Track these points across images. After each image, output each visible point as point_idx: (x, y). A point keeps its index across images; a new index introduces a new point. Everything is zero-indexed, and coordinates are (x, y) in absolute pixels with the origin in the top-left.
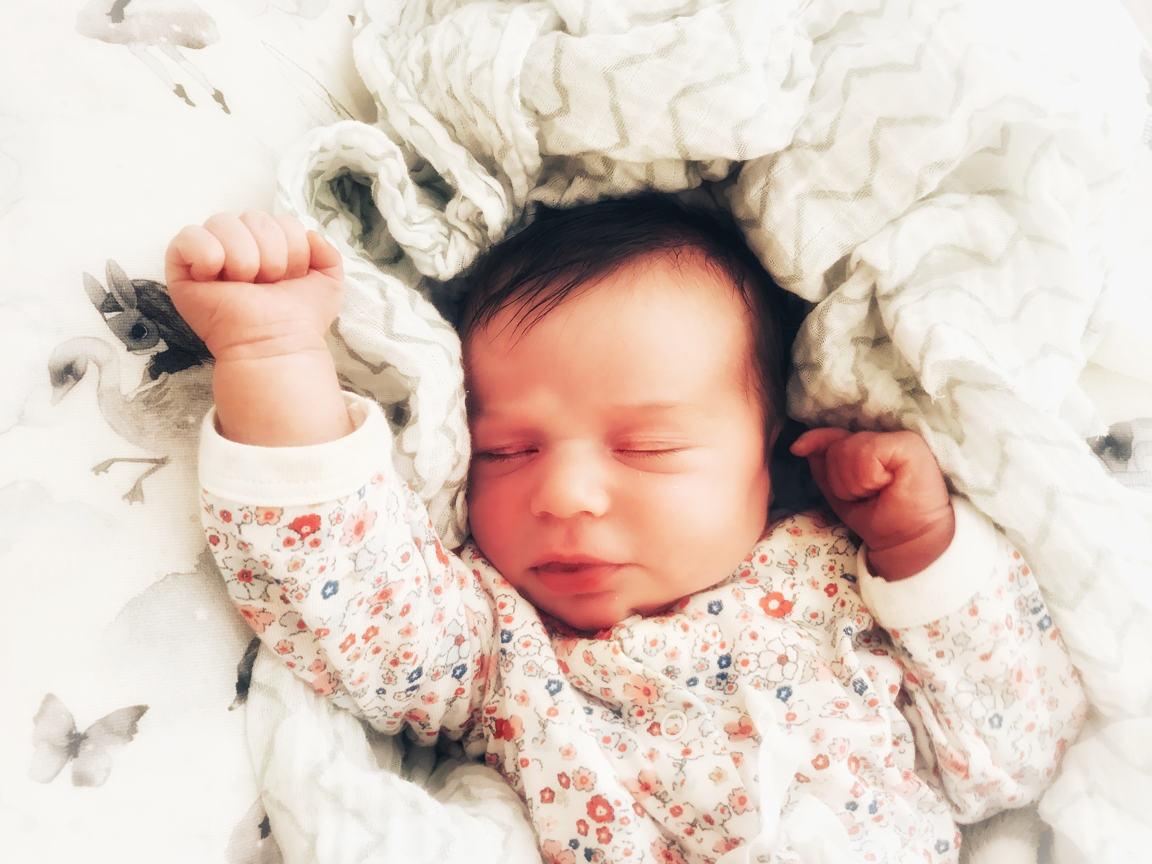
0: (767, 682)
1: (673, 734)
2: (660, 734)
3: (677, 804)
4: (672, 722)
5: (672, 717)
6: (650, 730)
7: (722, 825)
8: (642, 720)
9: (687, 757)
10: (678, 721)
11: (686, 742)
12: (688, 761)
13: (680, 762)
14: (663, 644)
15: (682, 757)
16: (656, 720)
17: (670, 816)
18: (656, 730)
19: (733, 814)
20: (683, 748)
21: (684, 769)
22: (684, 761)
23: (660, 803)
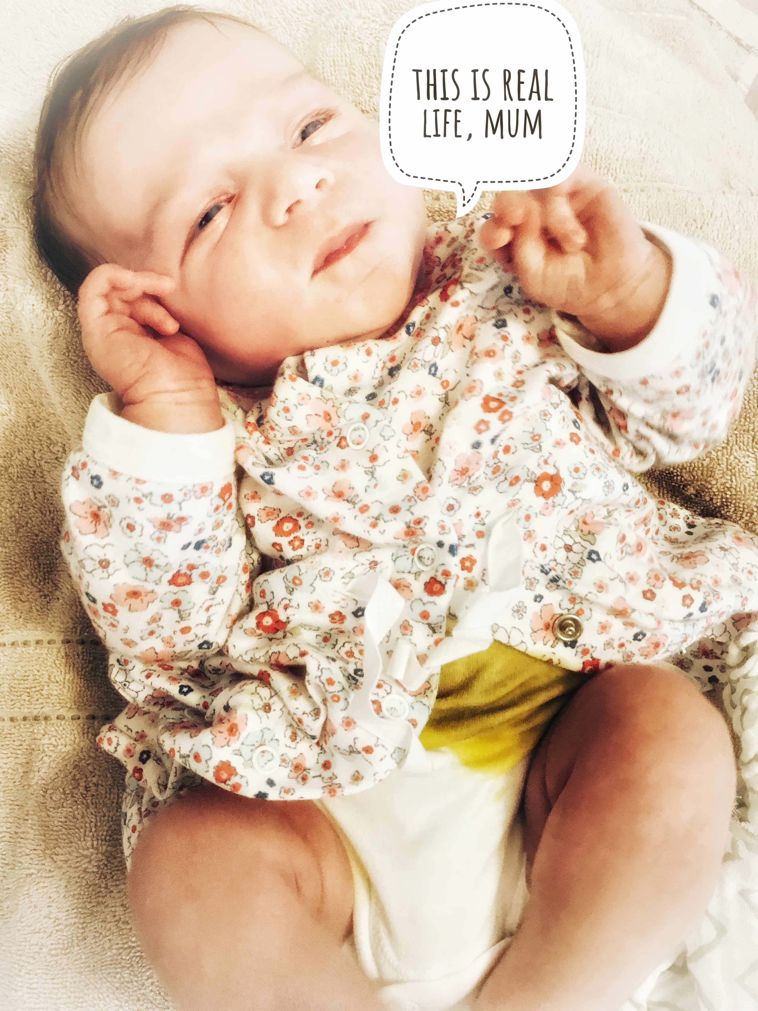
0: (423, 363)
1: (358, 444)
2: (348, 446)
3: (365, 503)
4: (356, 434)
5: (355, 430)
6: (339, 445)
7: (408, 510)
8: (331, 439)
9: (375, 463)
10: (360, 432)
11: (371, 449)
12: (377, 468)
13: (371, 470)
14: (344, 366)
15: (370, 465)
16: (342, 435)
17: (359, 514)
18: (343, 443)
19: (418, 501)
20: (369, 454)
21: (375, 475)
22: (373, 467)
23: (350, 506)
